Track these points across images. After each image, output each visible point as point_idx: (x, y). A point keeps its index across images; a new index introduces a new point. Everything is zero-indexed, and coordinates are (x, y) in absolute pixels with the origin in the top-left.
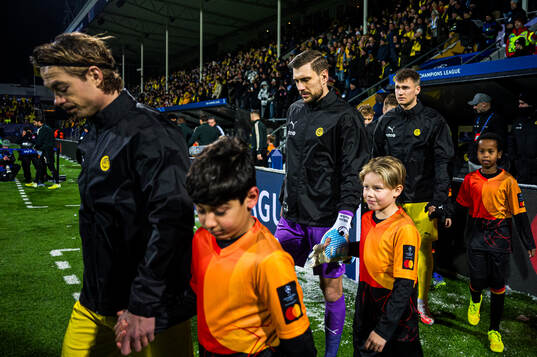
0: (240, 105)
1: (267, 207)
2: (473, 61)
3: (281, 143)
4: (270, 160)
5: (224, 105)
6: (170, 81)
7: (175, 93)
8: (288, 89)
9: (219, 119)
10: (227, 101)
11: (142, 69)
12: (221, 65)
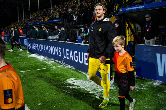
0: (66, 21)
1: (77, 57)
2: (149, 3)
3: (81, 34)
4: (77, 40)
5: (60, 21)
6: (40, 13)
7: (42, 18)
8: (82, 15)
9: (59, 26)
10: (61, 20)
11: (30, 9)
12: (58, 7)
